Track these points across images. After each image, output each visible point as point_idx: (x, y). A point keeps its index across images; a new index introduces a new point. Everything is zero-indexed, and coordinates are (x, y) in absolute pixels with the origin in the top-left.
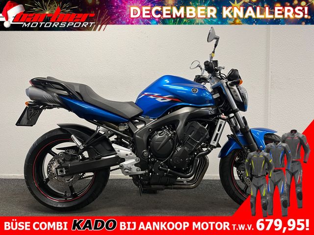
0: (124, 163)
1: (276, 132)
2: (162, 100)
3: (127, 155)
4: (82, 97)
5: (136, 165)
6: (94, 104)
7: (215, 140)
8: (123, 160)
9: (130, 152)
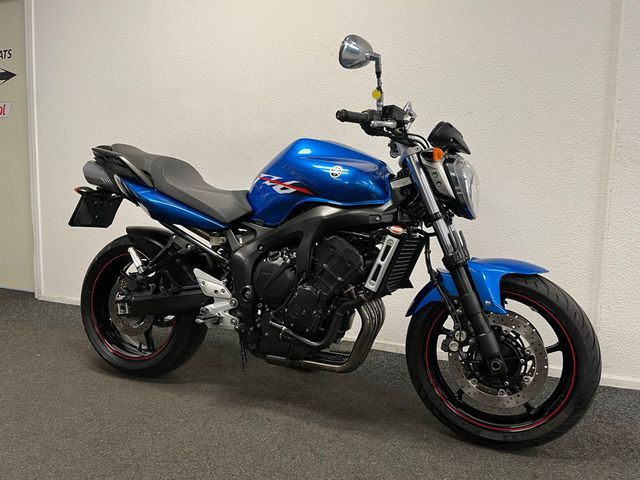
0: (211, 306)
1: (546, 271)
2: (282, 189)
3: (216, 291)
4: (152, 181)
5: (231, 312)
6: (169, 193)
7: (374, 278)
8: (211, 300)
9: (222, 287)
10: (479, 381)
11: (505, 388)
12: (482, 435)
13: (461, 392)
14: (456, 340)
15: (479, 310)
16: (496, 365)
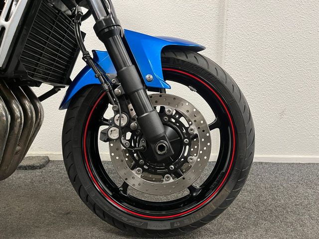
10: (144, 170)
11: (170, 172)
12: (149, 228)
13: (125, 186)
14: (116, 126)
15: (140, 86)
16: (162, 148)
